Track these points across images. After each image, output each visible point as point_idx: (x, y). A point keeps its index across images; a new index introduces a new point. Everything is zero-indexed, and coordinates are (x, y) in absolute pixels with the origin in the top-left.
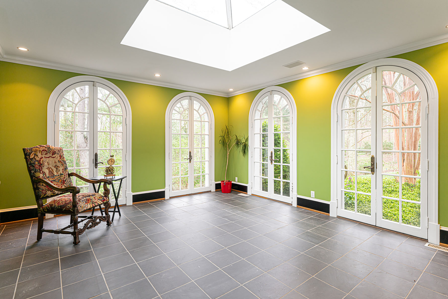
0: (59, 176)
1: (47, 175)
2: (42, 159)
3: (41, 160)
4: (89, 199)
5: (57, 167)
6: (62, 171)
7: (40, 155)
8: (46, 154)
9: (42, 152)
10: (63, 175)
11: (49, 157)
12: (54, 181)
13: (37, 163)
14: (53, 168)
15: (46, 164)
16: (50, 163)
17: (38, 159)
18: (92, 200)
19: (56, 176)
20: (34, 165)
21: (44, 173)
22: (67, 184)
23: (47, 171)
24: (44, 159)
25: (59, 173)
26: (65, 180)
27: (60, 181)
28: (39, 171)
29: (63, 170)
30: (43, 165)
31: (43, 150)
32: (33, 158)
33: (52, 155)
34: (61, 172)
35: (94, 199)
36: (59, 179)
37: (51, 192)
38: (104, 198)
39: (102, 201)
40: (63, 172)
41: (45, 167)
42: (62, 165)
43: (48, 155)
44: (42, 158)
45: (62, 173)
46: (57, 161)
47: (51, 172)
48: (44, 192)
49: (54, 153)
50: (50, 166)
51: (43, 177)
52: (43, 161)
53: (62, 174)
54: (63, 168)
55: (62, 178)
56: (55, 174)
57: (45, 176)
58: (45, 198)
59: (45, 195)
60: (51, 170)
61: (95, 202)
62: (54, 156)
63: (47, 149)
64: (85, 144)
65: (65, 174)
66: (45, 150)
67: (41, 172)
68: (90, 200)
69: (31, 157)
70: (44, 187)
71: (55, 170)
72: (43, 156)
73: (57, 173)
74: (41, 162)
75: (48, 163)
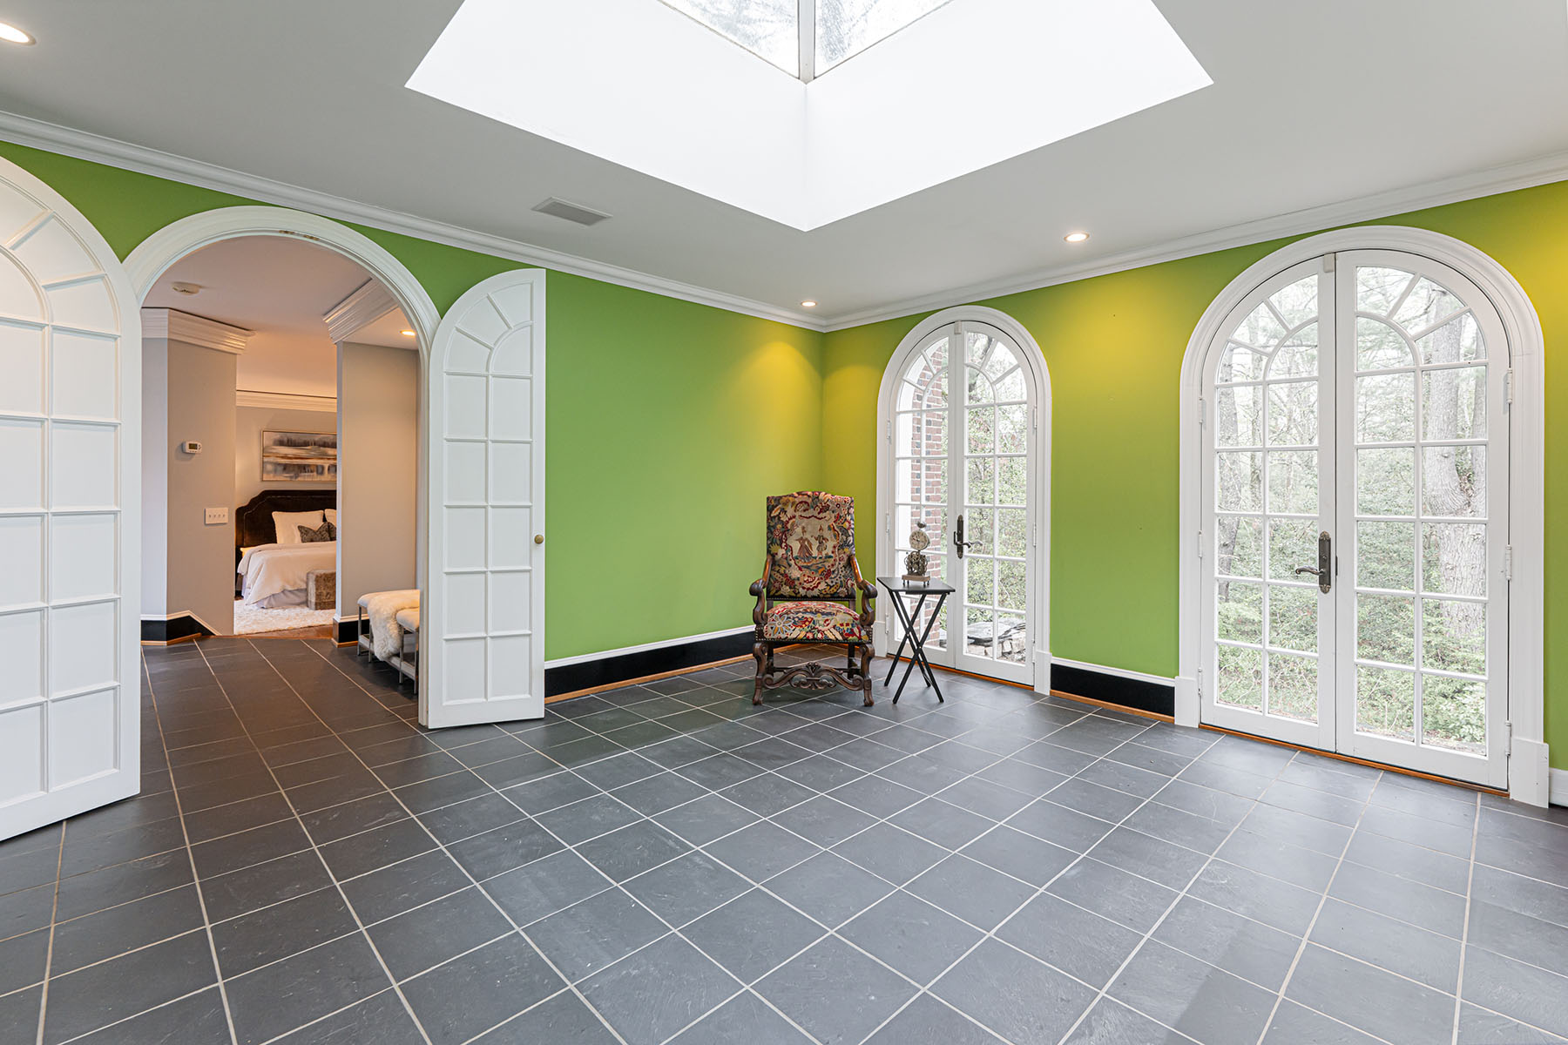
0: (821, 560)
1: (795, 554)
2: (794, 520)
3: (791, 522)
4: (810, 620)
5: (821, 540)
6: (832, 549)
7: (790, 511)
8: (805, 511)
9: (796, 506)
10: (832, 560)
11: (810, 517)
12: (808, 567)
13: (779, 526)
14: (813, 541)
15: (799, 530)
16: (809, 529)
17: (784, 519)
18: (814, 623)
19: (815, 558)
20: (773, 530)
21: (789, 548)
22: (835, 581)
23: (796, 546)
24: (797, 520)
25: (824, 553)
26: (834, 572)
27: (820, 571)
28: (778, 542)
29: (834, 547)
30: (790, 532)
31: (801, 502)
32: (775, 517)
33: (819, 513)
34: (829, 551)
35: (822, 622)
36: (820, 565)
37: (790, 588)
38: (852, 630)
39: (841, 634)
40: (833, 552)
41: (794, 537)
42: (835, 536)
43: (810, 512)
44: (794, 517)
45: (830, 554)
46: (825, 527)
47: (805, 549)
48: (777, 585)
49: (825, 509)
50: (807, 536)
51: (785, 556)
52: (792, 525)
53: (831, 557)
54: (836, 543)
55: (827, 564)
56: (815, 553)
57: (789, 554)
58: (777, 597)
59: (777, 592)
60: (806, 543)
61: (819, 631)
62: (822, 515)
63: (810, 501)
64: (1462, 498)
65: (837, 558)
66: (806, 502)
67: (784, 545)
68: (810, 622)
69: (772, 515)
70: (779, 575)
71: (815, 544)
72: (797, 514)
73: (820, 552)
74: (789, 526)
75: (803, 528)
